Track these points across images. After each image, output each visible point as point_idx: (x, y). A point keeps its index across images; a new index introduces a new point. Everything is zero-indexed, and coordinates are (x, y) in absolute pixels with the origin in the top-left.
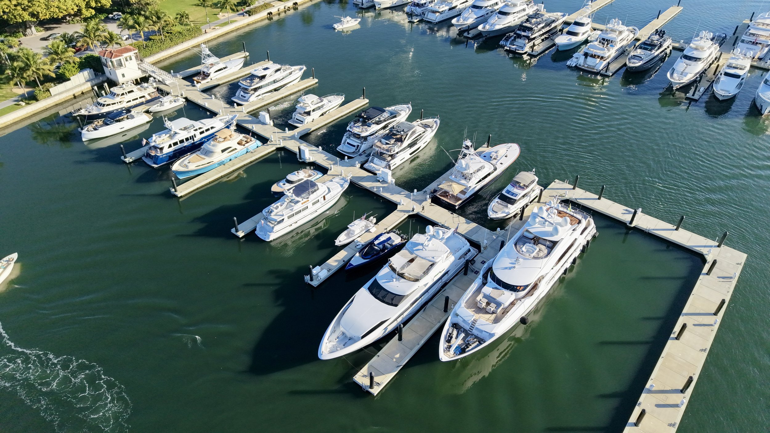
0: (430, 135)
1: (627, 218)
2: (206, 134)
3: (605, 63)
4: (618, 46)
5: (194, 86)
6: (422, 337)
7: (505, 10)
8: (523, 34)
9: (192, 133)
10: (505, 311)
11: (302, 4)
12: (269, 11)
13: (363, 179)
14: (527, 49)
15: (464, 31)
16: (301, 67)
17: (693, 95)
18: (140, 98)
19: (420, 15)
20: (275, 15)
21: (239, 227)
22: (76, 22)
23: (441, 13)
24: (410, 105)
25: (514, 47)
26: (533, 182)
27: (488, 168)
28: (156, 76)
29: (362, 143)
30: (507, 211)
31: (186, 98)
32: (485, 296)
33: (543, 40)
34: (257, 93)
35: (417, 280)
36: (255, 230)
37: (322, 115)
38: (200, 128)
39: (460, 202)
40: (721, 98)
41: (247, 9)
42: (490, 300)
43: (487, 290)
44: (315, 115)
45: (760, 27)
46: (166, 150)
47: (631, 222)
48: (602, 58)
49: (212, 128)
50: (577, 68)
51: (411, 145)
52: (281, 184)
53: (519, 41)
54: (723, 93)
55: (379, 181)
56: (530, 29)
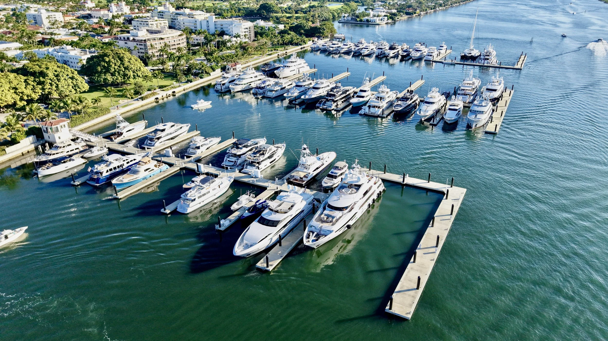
0: (281, 152)
1: (401, 180)
2: (131, 163)
3: (381, 110)
4: (388, 100)
5: (113, 141)
6: (293, 243)
7: (317, 86)
8: (329, 98)
9: (122, 163)
10: (337, 220)
11: (178, 93)
12: (156, 97)
13: (242, 177)
14: (333, 107)
15: (293, 101)
16: (187, 124)
17: (433, 122)
18: (76, 149)
19: (262, 94)
20: (160, 100)
21: (166, 208)
22: (8, 111)
23: (276, 91)
24: (265, 138)
25: (325, 107)
26: (345, 166)
27: (319, 164)
28: (83, 138)
29: (238, 159)
30: (333, 182)
31: (109, 148)
32: (325, 215)
33: (343, 102)
34: (160, 140)
35: (286, 213)
36: (177, 208)
37: (208, 149)
38: (127, 160)
39: (305, 182)
40: (449, 122)
41: (140, 97)
42: (328, 216)
43: (326, 212)
44: (203, 149)
45: (466, 85)
46: (105, 174)
47: (403, 181)
48: (379, 107)
49: (134, 160)
50: (365, 115)
51: (270, 157)
52: (189, 184)
53: (328, 103)
54: (449, 119)
55: (253, 177)
56: (334, 95)
